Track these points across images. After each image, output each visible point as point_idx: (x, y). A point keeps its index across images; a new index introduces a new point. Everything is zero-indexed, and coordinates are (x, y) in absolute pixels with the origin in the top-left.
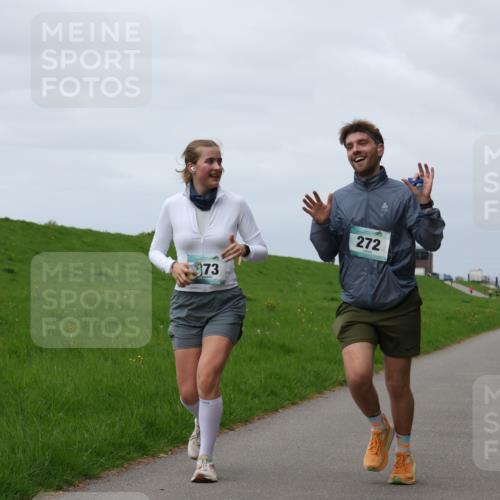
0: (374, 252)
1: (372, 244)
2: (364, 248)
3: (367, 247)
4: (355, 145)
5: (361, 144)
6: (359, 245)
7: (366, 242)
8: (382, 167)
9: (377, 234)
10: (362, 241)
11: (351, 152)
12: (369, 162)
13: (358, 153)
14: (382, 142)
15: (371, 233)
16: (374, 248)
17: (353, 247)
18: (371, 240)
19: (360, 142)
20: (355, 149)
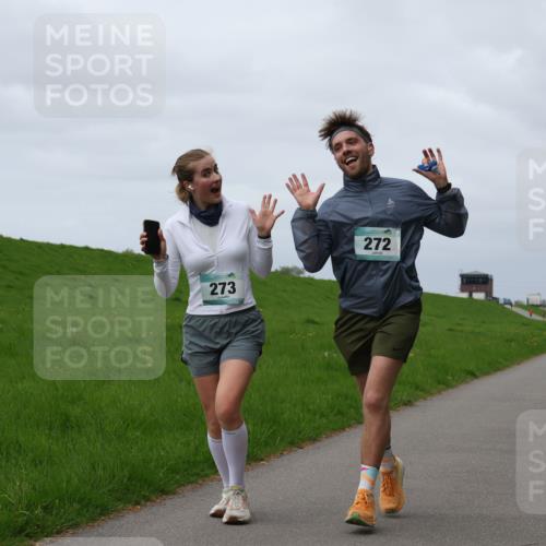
0: (385, 253)
1: (382, 244)
2: (373, 250)
3: (377, 248)
4: (344, 145)
5: (351, 143)
6: (366, 248)
7: (374, 243)
8: (374, 166)
9: (386, 232)
10: (370, 243)
11: (340, 154)
12: (362, 162)
13: (347, 153)
14: (371, 140)
15: (379, 232)
16: (385, 248)
17: (360, 251)
18: (379, 240)
19: (350, 141)
20: (345, 148)
